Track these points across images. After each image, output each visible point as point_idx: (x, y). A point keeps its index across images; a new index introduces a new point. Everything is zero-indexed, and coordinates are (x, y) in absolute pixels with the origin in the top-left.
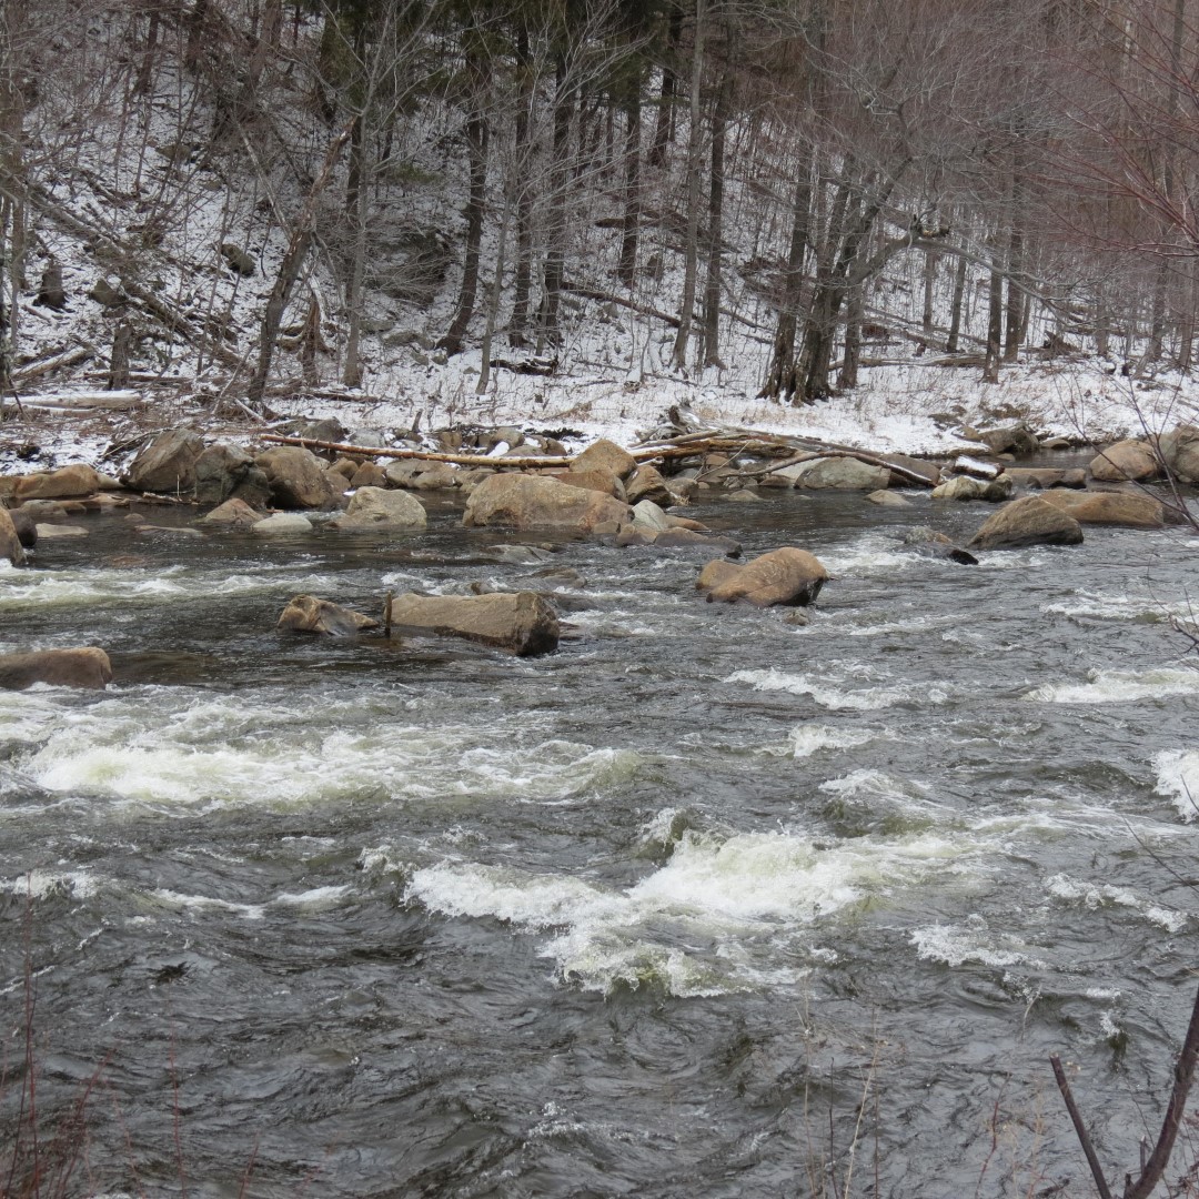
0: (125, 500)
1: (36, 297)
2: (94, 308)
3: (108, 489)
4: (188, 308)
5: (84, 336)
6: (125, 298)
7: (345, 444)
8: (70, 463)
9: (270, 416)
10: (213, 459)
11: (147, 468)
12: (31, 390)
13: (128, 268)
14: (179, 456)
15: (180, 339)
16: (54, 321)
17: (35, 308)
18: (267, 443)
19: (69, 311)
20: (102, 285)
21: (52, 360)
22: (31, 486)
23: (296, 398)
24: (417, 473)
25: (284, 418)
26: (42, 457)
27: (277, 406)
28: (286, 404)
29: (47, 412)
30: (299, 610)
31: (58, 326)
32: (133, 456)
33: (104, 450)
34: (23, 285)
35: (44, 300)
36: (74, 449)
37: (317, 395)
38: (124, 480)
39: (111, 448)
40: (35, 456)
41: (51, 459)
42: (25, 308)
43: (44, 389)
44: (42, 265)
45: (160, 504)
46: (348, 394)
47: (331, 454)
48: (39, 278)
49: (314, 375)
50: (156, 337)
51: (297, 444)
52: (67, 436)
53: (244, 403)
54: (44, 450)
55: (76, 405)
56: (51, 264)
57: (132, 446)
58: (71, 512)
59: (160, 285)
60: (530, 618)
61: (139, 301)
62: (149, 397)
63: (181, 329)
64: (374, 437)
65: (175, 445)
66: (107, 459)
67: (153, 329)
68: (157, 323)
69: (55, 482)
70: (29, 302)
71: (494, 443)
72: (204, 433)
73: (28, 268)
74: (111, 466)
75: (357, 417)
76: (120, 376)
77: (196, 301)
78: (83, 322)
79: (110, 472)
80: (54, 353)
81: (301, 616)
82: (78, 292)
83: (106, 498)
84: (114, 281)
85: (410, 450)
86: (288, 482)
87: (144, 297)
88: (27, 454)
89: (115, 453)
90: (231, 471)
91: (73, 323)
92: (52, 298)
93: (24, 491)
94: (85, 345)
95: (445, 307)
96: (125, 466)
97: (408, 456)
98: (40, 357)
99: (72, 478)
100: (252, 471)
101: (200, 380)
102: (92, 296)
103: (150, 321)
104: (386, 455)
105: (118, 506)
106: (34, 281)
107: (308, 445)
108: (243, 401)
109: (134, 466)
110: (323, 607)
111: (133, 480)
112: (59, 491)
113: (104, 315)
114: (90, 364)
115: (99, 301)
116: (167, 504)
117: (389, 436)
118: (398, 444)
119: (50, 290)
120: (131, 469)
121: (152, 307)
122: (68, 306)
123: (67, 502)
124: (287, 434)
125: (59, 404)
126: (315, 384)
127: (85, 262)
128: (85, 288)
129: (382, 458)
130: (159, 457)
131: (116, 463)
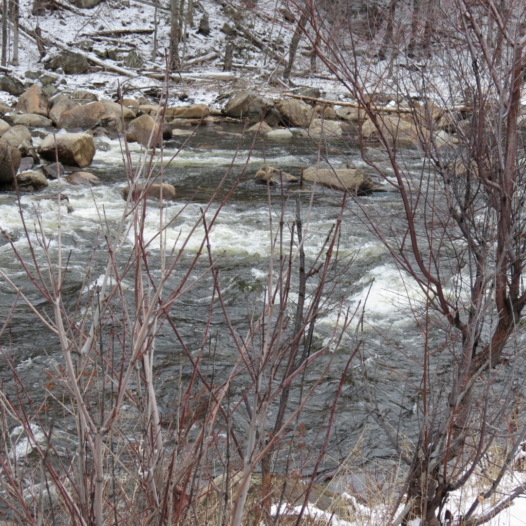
0: (218, 120)
1: (197, 30)
2: (222, 36)
3: (215, 115)
4: (263, 37)
5: (217, 48)
6: (235, 31)
7: (321, 99)
8: (200, 103)
9: (292, 85)
10: (256, 104)
11: (231, 107)
12: (190, 70)
13: (238, 18)
14: (246, 102)
15: (259, 50)
16: (204, 41)
17: (196, 35)
18: (286, 97)
19: (211, 36)
20: (226, 25)
21: (201, 58)
22: (180, 112)
23: (307, 78)
24: (349, 113)
25: (298, 86)
26: (189, 100)
27: (297, 81)
28: (301, 80)
29: (194, 81)
30: (264, 172)
31: (206, 43)
32: (227, 101)
33: (215, 98)
34: (192, 25)
35: (201, 31)
36: (203, 97)
37: (316, 77)
38: (222, 111)
39: (218, 97)
40: (186, 99)
41: (193, 101)
42: (192, 35)
43: (196, 70)
44: (200, 16)
45: (233, 122)
46: (330, 77)
47: (314, 103)
48: (199, 22)
49: (315, 68)
50: (248, 49)
51: (299, 98)
52: (201, 91)
53: (281, 79)
54: (190, 97)
55: (207, 78)
56: (204, 16)
57: (228, 96)
58: (194, 124)
59: (251, 26)
60: (359, 180)
61: (242, 33)
62: (238, 75)
63: (260, 46)
64: (334, 97)
65: (244, 97)
66: (216, 102)
67: (247, 45)
68: (249, 43)
69: (191, 111)
70: (194, 32)
71: (389, 101)
72: (259, 92)
73: (194, 17)
74: (218, 105)
75: (332, 87)
76: (228, 65)
77: (268, 34)
78: (217, 42)
79: (218, 107)
80: (203, 55)
81: (264, 174)
82: (216, 28)
83: (211, 119)
84: (231, 24)
85: (348, 103)
86: (288, 115)
87: (244, 31)
88: (183, 98)
89: (220, 99)
90: (263, 109)
91: (212, 42)
92: (204, 31)
93: (177, 114)
94: (216, 51)
95: (379, 39)
96: (224, 105)
97: (347, 106)
98: (197, 56)
99: (198, 110)
100: (272, 110)
101: (265, 68)
102: (222, 30)
103: (246, 42)
104: (338, 104)
105: (215, 123)
106: (197, 23)
107: (304, 99)
108: (280, 78)
109: (227, 106)
110: (274, 171)
111: (226, 111)
112: (192, 115)
113: (226, 39)
114: (218, 60)
115: (224, 32)
116: (236, 123)
117: (341, 96)
118: (344, 100)
119: (203, 27)
120: (226, 106)
121: (247, 36)
122: (211, 34)
123: (192, 120)
124: (296, 93)
125: (200, 77)
126: (315, 72)
127: (220, 15)
128: (219, 26)
129: (336, 106)
130: (237, 102)
131: (221, 104)
